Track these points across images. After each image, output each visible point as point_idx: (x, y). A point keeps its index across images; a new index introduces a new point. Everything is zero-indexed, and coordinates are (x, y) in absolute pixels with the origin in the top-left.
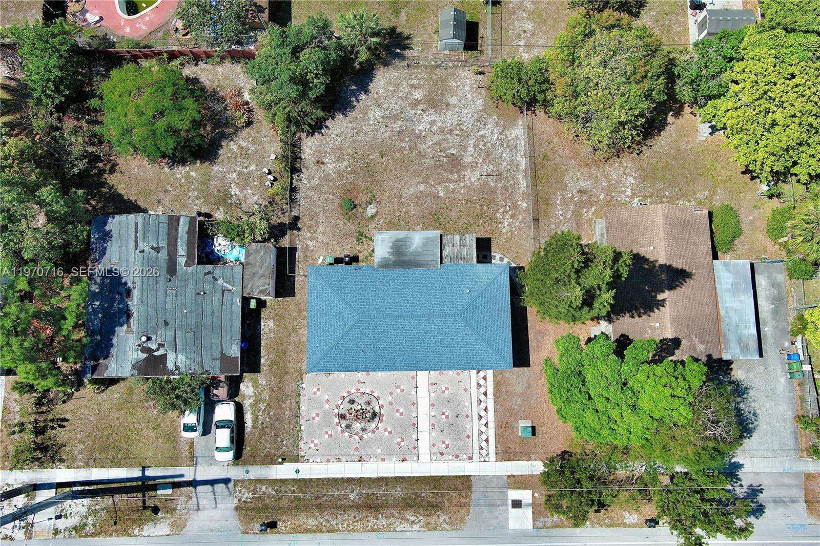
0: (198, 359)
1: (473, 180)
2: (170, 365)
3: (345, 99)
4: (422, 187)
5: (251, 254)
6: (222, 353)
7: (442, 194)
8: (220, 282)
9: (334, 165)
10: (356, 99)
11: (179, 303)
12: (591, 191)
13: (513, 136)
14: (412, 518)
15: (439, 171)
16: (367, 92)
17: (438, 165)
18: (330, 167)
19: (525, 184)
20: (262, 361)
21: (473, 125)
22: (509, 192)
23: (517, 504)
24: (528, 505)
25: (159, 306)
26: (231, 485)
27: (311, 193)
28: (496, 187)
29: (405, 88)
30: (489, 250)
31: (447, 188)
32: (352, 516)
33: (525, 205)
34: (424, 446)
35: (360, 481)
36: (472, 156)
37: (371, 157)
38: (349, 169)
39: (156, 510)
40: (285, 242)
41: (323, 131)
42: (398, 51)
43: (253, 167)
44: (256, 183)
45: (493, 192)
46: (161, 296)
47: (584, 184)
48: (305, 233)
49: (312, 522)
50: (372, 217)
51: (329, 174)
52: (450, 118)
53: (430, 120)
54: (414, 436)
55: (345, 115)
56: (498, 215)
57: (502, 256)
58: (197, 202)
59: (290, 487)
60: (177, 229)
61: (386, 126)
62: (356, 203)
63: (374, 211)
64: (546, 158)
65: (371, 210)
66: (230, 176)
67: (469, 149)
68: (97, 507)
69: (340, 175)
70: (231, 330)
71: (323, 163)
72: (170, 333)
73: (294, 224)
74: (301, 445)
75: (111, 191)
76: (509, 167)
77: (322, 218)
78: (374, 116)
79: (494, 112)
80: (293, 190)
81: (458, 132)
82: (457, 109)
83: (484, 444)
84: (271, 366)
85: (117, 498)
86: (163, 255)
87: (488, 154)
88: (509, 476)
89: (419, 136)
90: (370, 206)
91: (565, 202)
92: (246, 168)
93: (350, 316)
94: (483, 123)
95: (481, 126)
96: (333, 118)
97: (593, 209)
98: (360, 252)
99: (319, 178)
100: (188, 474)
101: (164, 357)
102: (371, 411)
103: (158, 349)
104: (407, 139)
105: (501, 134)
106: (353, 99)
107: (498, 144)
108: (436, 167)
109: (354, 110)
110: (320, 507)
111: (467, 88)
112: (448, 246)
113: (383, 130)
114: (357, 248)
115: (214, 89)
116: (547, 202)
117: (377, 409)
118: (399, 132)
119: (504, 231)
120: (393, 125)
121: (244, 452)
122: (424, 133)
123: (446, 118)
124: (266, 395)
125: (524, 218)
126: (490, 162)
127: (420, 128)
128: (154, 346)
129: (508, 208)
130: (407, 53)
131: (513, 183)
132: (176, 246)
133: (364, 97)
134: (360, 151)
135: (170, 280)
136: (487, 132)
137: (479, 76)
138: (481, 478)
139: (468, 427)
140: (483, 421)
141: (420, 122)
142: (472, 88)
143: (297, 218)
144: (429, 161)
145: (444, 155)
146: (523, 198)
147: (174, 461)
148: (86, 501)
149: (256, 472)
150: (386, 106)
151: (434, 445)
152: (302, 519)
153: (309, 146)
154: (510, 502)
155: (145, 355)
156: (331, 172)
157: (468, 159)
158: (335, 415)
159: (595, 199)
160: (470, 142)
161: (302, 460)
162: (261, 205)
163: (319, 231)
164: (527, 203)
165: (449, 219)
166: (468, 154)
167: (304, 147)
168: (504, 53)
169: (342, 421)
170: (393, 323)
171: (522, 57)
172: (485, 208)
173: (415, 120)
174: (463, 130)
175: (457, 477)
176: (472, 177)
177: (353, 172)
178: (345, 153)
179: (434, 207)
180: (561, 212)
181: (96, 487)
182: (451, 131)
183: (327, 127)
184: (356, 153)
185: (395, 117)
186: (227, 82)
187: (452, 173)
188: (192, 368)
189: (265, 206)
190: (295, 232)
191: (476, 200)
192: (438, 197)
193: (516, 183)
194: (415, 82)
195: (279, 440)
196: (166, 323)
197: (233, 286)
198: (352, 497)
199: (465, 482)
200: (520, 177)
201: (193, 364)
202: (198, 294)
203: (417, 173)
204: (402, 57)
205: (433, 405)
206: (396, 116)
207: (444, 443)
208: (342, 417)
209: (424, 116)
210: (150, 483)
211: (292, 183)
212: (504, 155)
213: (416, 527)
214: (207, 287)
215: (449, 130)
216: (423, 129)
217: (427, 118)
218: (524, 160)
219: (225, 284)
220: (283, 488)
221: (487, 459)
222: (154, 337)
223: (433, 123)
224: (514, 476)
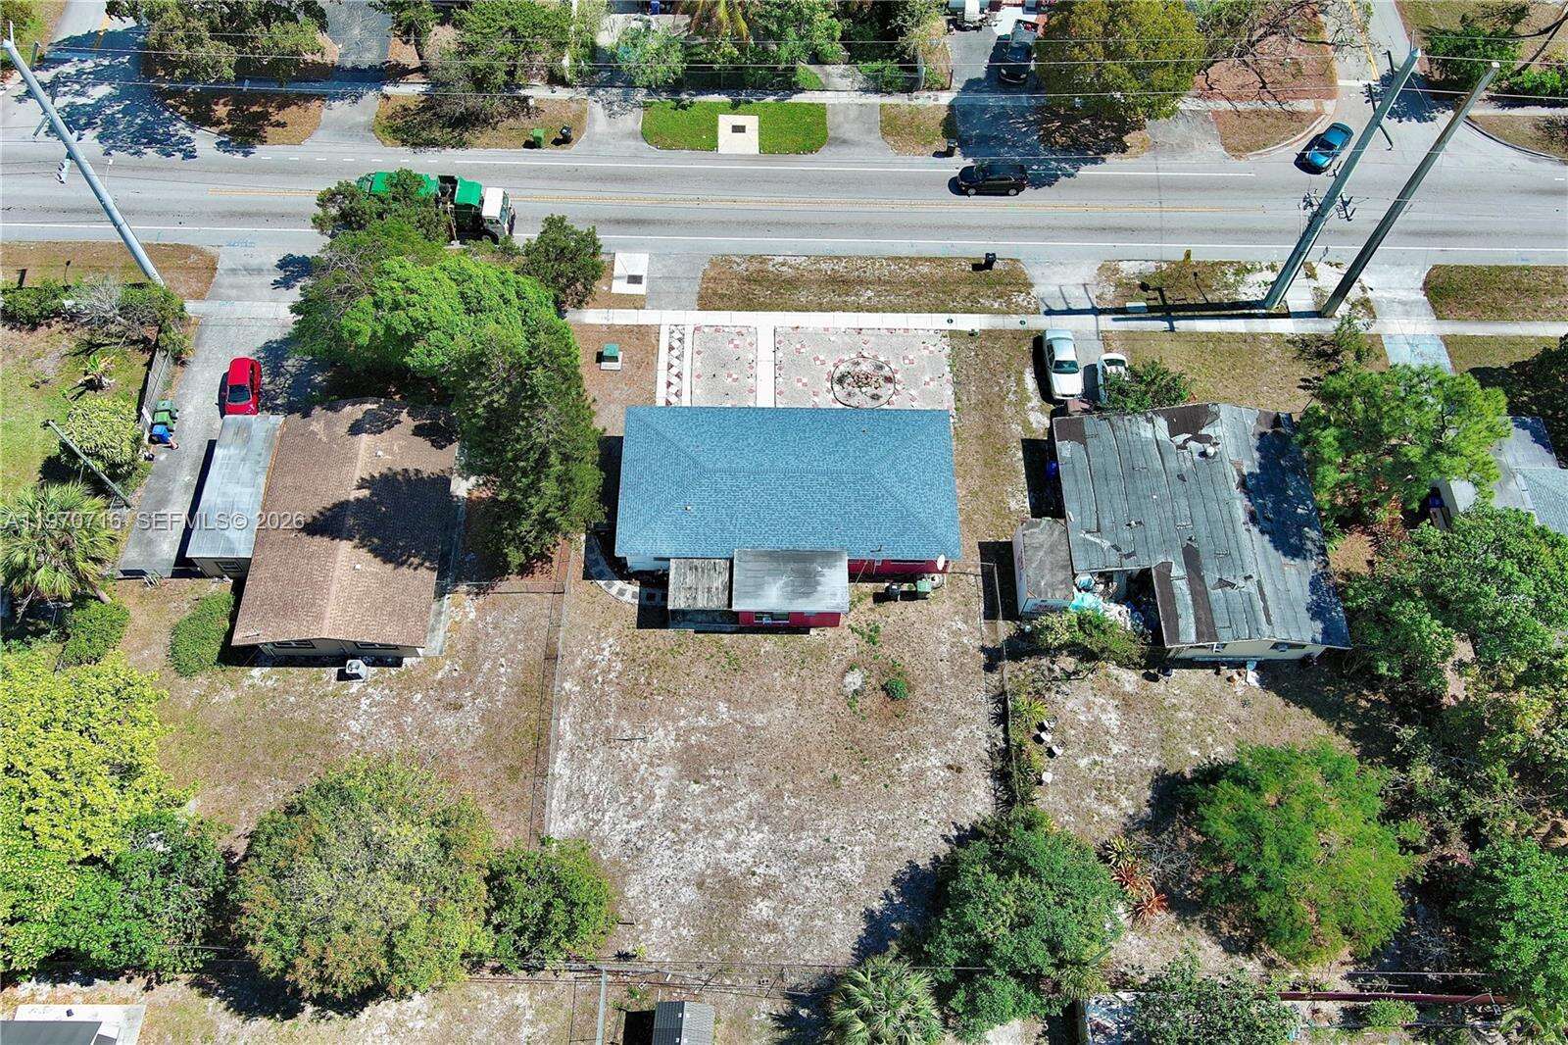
0: (1120, 434)
1: (661, 732)
2: (1162, 423)
3: (914, 900)
4: (760, 719)
5: (1061, 583)
6: (1085, 445)
7: (722, 707)
8: (1106, 544)
9: (929, 764)
10: (891, 900)
11: (1168, 508)
12: (437, 708)
13: (573, 819)
14: (785, 269)
15: (725, 750)
16: (869, 915)
17: (727, 761)
18: (934, 760)
19: (561, 723)
20: (1020, 454)
21: (652, 841)
22: (595, 705)
23: (635, 279)
24: (619, 278)
25: (1199, 500)
26: (1044, 308)
27: (969, 712)
28: (618, 716)
29: (790, 924)
30: (641, 608)
31: (712, 717)
32: (868, 274)
33: (567, 686)
34: (766, 343)
35: (859, 309)
36: (658, 778)
37: (856, 778)
38: (898, 756)
39: (1144, 287)
40: (1005, 629)
41: (955, 833)
42: (804, 1012)
43: (1083, 762)
44: (1073, 732)
45: (623, 709)
46: (1199, 514)
47: (449, 721)
48: (972, 642)
49: (925, 269)
50: (852, 668)
51: (936, 745)
52: (698, 857)
53: (739, 853)
54: (780, 354)
55: (911, 864)
56: (619, 666)
57: (621, 598)
58: (1175, 701)
59: (959, 306)
60: (1198, 620)
61: (828, 840)
62: (882, 694)
63: (849, 679)
64: (513, 772)
65: (854, 680)
66: (1124, 748)
67: (664, 791)
68: (1226, 292)
69: (914, 743)
70: (1076, 476)
71: (950, 767)
72: (1172, 464)
73: (993, 659)
74: (948, 350)
75: (1339, 724)
76: (589, 756)
77: (944, 668)
78: (853, 862)
79: (605, 869)
80: (1002, 718)
81: (683, 826)
82: (683, 875)
83: (676, 344)
84: (1006, 448)
85: (1201, 300)
86: (1211, 577)
87: (626, 782)
88: (643, 308)
89: (763, 819)
90: (856, 687)
91: (487, 689)
92: (1096, 763)
93: (886, 474)
94: (631, 845)
95: (635, 839)
96: (936, 858)
97: (439, 676)
98: (870, 609)
99: (954, 740)
100: (1106, 322)
101: (1173, 432)
102: (845, 385)
103: (1185, 441)
104: (786, 813)
105: (597, 823)
106: (897, 901)
107: (605, 801)
108: (730, 758)
109: (894, 876)
110: (913, 283)
111: (657, 922)
112: (717, 589)
113: (835, 833)
114: (878, 616)
115: (1188, 928)
116: (524, 690)
117: (837, 387)
118: (802, 828)
119: (611, 641)
120: (814, 843)
121: (1031, 345)
122: (752, 826)
123: (706, 857)
124: (1008, 411)
125: (573, 662)
126: (625, 766)
127: (761, 836)
128: (1192, 444)
129: (600, 679)
130: (782, 1007)
131: (585, 725)
132: (1193, 593)
133: (875, 904)
134: (880, 790)
135: (1190, 539)
136: (625, 826)
137: (629, 949)
138: (684, 307)
139: (699, 364)
140: (674, 371)
141: (760, 848)
142: (647, 923)
143: (990, 667)
144: (744, 768)
145: (713, 780)
146: (568, 699)
147: (1128, 336)
148: (1244, 298)
149: (1012, 322)
150: (830, 884)
151: (751, 344)
152: (939, 272)
153: (979, 802)
154: (644, 281)
155: (1204, 432)
156: (934, 750)
157: (668, 771)
158: (899, 382)
159: (431, 692)
160: (660, 805)
161: (945, 333)
162: (1057, 692)
163: (948, 645)
164: (563, 689)
165: (711, 661)
166: (666, 783)
167: (989, 800)
168: (568, 1006)
169: (890, 374)
170: (815, 464)
171: (531, 997)
172: (642, 680)
173: (769, 853)
174: (673, 831)
175: (719, 309)
176: (663, 738)
177: (891, 750)
178: (908, 787)
179: (737, 683)
180: (502, 670)
181: (1235, 312)
182: (697, 830)
183: (947, 840)
184: (886, 786)
185: (811, 859)
186: (1165, 944)
187: (701, 746)
188: (1126, 422)
189: (1049, 689)
190: (991, 646)
191: (659, 694)
192: (729, 701)
193: (578, 726)
194: (769, 938)
195: (981, 357)
196: (1181, 478)
197: (1085, 540)
198: (870, 293)
199: (706, 303)
200: (569, 737)
201: (1128, 427)
202: (1140, 523)
203: (769, 745)
204: (794, 997)
205: (751, 391)
206: (807, 863)
207: (736, 346)
208: (888, 380)
209: (750, 861)
210: (1159, 314)
211: (1005, 730)
212: (594, 779)
213: (780, 259)
214: (1127, 535)
215: (701, 831)
216: (754, 833)
217: (745, 856)
218: (557, 770)
219: (1098, 541)
220: (969, 304)
221: (673, 328)
222: (1196, 457)
223: (733, 846)
224: (635, 308)
